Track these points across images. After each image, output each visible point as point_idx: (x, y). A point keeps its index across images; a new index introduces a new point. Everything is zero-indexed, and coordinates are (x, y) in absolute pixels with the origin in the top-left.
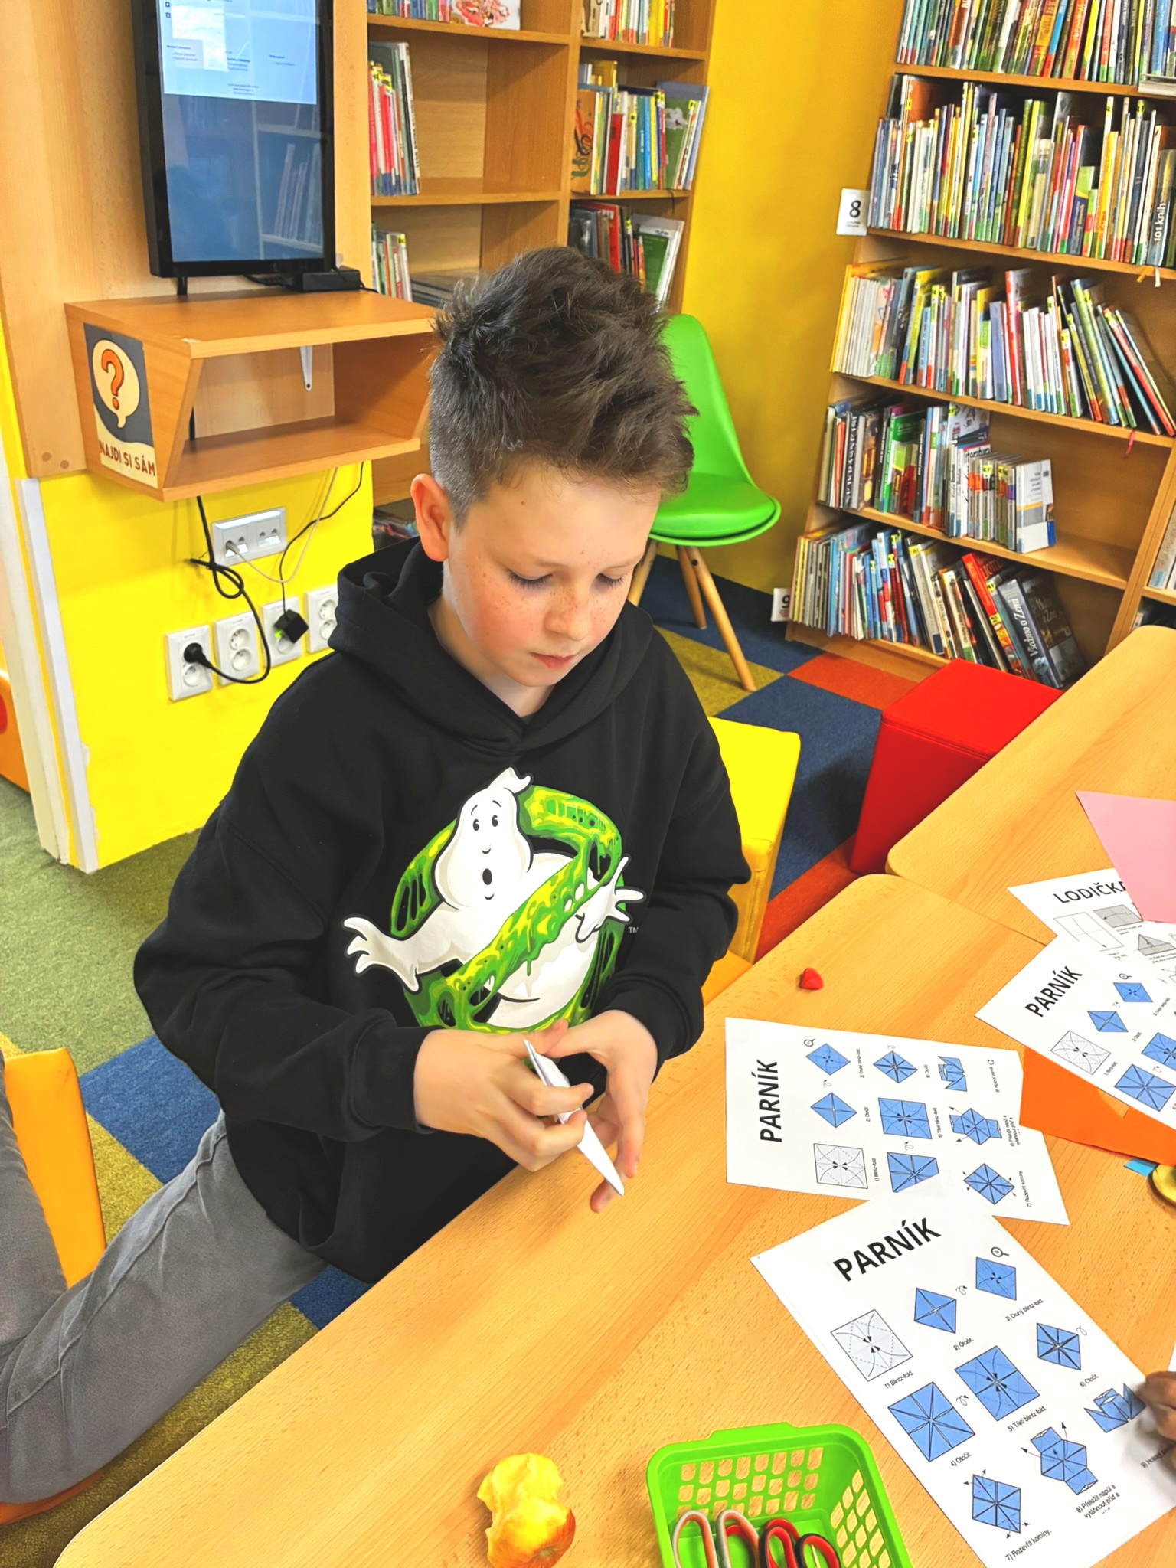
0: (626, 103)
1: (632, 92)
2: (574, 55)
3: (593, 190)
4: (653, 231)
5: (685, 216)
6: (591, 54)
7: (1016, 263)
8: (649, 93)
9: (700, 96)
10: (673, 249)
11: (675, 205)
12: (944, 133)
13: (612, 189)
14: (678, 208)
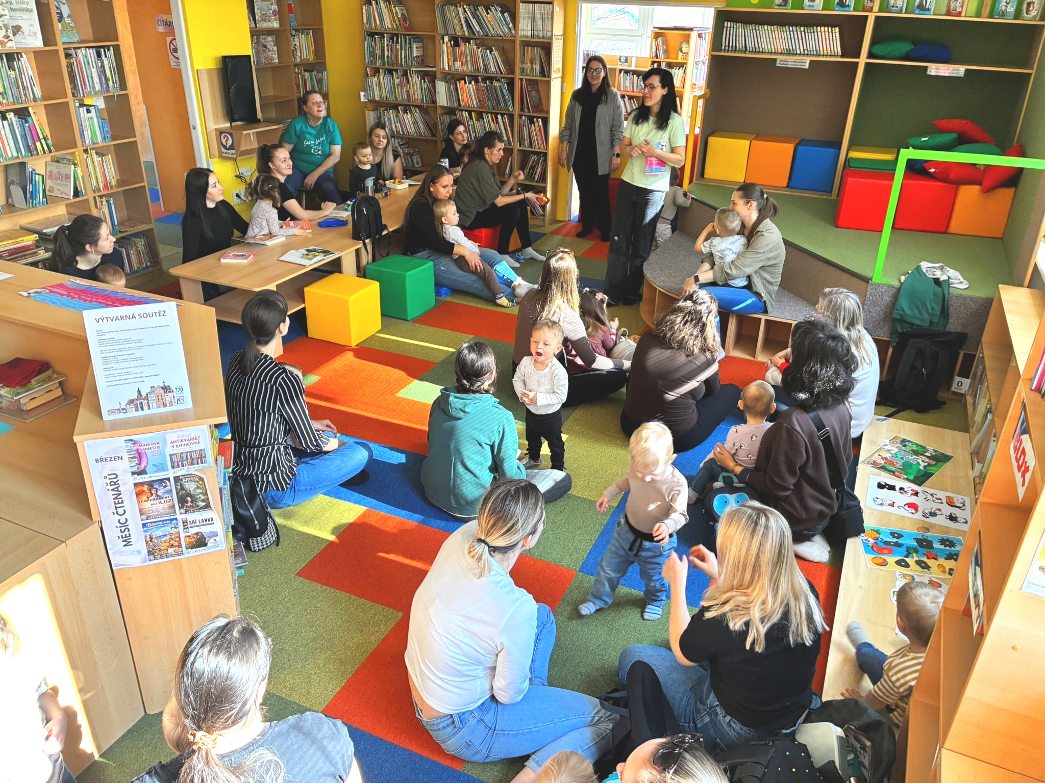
0: (307, 75)
1: (308, 72)
2: (293, 66)
6: (296, 65)
7: (400, 105)
8: (312, 71)
9: (325, 70)
12: (379, 79)
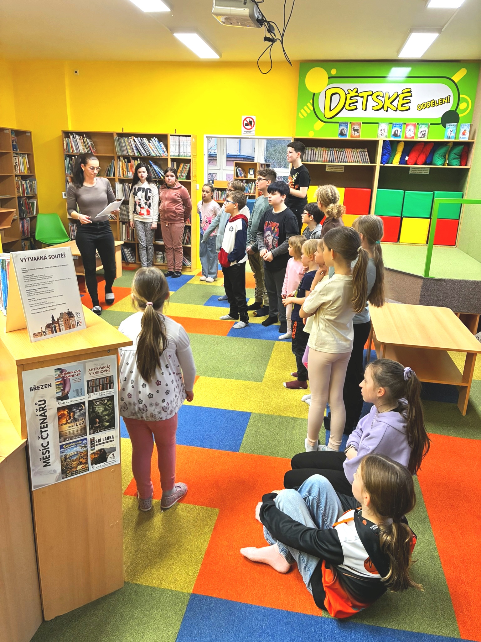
0: (23, 182)
1: (24, 180)
2: (14, 176)
3: (21, 195)
4: (31, 201)
5: (37, 198)
6: (16, 176)
8: (27, 180)
9: (35, 180)
10: (35, 204)
11: (34, 197)
13: (24, 195)
14: (35, 197)
